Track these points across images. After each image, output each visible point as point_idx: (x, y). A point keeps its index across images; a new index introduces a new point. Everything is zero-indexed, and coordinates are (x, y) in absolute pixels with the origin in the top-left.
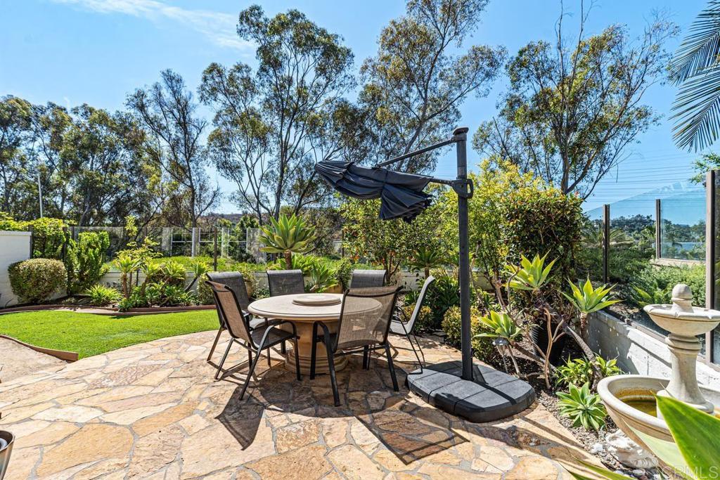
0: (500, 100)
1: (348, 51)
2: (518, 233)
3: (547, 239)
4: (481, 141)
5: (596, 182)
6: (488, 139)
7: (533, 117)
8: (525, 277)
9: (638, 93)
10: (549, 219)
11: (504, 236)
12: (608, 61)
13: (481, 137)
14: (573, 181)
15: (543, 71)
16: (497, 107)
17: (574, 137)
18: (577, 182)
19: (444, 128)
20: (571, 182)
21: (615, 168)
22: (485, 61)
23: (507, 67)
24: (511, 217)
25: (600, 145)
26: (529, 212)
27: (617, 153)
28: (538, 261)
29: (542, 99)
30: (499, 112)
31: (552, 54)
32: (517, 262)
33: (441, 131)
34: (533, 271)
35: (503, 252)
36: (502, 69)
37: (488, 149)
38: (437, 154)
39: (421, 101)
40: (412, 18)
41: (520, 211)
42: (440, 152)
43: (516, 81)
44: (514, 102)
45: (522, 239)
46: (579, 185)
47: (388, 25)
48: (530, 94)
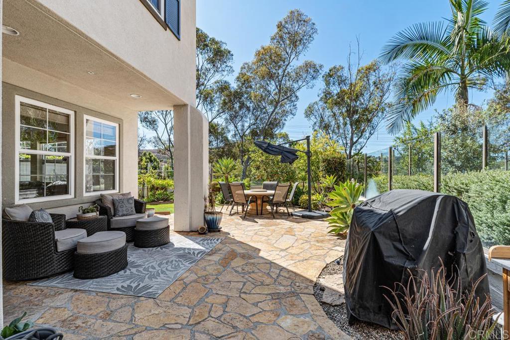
0: (320, 92)
1: (229, 52)
2: (326, 167)
3: (335, 170)
4: (309, 113)
5: (368, 139)
6: (313, 112)
7: (337, 104)
8: (327, 182)
9: (387, 95)
10: (336, 162)
11: (321, 168)
12: (372, 79)
13: (309, 111)
14: (357, 138)
15: (342, 81)
16: (318, 96)
17: (356, 117)
18: (359, 139)
19: (289, 105)
20: (355, 140)
21: (377, 132)
22: (311, 69)
23: (323, 77)
24: (324, 162)
25: (369, 121)
26: (329, 160)
27: (378, 125)
28: (332, 177)
29: (341, 95)
30: (319, 98)
31: (346, 73)
32: (325, 177)
33: (287, 107)
34: (330, 180)
35: (321, 174)
36: (321, 76)
37: (313, 118)
38: (285, 120)
39: (277, 90)
40: (273, 46)
41: (326, 160)
42: (287, 119)
43: (328, 84)
44: (327, 95)
45: (327, 170)
46: (360, 140)
47: (259, 48)
48: (335, 92)
